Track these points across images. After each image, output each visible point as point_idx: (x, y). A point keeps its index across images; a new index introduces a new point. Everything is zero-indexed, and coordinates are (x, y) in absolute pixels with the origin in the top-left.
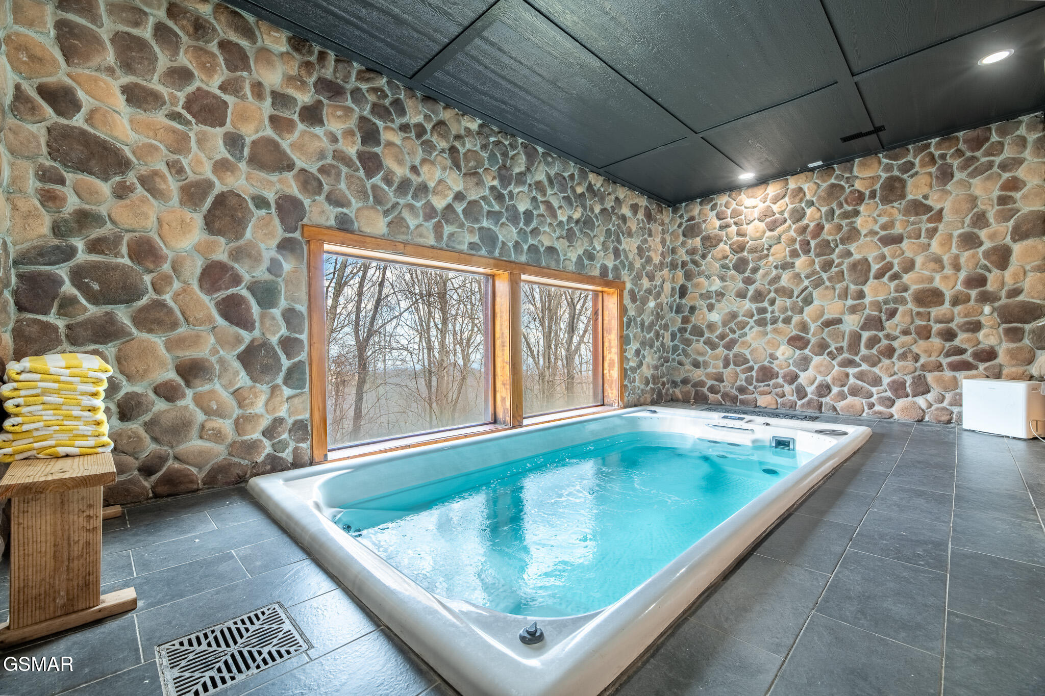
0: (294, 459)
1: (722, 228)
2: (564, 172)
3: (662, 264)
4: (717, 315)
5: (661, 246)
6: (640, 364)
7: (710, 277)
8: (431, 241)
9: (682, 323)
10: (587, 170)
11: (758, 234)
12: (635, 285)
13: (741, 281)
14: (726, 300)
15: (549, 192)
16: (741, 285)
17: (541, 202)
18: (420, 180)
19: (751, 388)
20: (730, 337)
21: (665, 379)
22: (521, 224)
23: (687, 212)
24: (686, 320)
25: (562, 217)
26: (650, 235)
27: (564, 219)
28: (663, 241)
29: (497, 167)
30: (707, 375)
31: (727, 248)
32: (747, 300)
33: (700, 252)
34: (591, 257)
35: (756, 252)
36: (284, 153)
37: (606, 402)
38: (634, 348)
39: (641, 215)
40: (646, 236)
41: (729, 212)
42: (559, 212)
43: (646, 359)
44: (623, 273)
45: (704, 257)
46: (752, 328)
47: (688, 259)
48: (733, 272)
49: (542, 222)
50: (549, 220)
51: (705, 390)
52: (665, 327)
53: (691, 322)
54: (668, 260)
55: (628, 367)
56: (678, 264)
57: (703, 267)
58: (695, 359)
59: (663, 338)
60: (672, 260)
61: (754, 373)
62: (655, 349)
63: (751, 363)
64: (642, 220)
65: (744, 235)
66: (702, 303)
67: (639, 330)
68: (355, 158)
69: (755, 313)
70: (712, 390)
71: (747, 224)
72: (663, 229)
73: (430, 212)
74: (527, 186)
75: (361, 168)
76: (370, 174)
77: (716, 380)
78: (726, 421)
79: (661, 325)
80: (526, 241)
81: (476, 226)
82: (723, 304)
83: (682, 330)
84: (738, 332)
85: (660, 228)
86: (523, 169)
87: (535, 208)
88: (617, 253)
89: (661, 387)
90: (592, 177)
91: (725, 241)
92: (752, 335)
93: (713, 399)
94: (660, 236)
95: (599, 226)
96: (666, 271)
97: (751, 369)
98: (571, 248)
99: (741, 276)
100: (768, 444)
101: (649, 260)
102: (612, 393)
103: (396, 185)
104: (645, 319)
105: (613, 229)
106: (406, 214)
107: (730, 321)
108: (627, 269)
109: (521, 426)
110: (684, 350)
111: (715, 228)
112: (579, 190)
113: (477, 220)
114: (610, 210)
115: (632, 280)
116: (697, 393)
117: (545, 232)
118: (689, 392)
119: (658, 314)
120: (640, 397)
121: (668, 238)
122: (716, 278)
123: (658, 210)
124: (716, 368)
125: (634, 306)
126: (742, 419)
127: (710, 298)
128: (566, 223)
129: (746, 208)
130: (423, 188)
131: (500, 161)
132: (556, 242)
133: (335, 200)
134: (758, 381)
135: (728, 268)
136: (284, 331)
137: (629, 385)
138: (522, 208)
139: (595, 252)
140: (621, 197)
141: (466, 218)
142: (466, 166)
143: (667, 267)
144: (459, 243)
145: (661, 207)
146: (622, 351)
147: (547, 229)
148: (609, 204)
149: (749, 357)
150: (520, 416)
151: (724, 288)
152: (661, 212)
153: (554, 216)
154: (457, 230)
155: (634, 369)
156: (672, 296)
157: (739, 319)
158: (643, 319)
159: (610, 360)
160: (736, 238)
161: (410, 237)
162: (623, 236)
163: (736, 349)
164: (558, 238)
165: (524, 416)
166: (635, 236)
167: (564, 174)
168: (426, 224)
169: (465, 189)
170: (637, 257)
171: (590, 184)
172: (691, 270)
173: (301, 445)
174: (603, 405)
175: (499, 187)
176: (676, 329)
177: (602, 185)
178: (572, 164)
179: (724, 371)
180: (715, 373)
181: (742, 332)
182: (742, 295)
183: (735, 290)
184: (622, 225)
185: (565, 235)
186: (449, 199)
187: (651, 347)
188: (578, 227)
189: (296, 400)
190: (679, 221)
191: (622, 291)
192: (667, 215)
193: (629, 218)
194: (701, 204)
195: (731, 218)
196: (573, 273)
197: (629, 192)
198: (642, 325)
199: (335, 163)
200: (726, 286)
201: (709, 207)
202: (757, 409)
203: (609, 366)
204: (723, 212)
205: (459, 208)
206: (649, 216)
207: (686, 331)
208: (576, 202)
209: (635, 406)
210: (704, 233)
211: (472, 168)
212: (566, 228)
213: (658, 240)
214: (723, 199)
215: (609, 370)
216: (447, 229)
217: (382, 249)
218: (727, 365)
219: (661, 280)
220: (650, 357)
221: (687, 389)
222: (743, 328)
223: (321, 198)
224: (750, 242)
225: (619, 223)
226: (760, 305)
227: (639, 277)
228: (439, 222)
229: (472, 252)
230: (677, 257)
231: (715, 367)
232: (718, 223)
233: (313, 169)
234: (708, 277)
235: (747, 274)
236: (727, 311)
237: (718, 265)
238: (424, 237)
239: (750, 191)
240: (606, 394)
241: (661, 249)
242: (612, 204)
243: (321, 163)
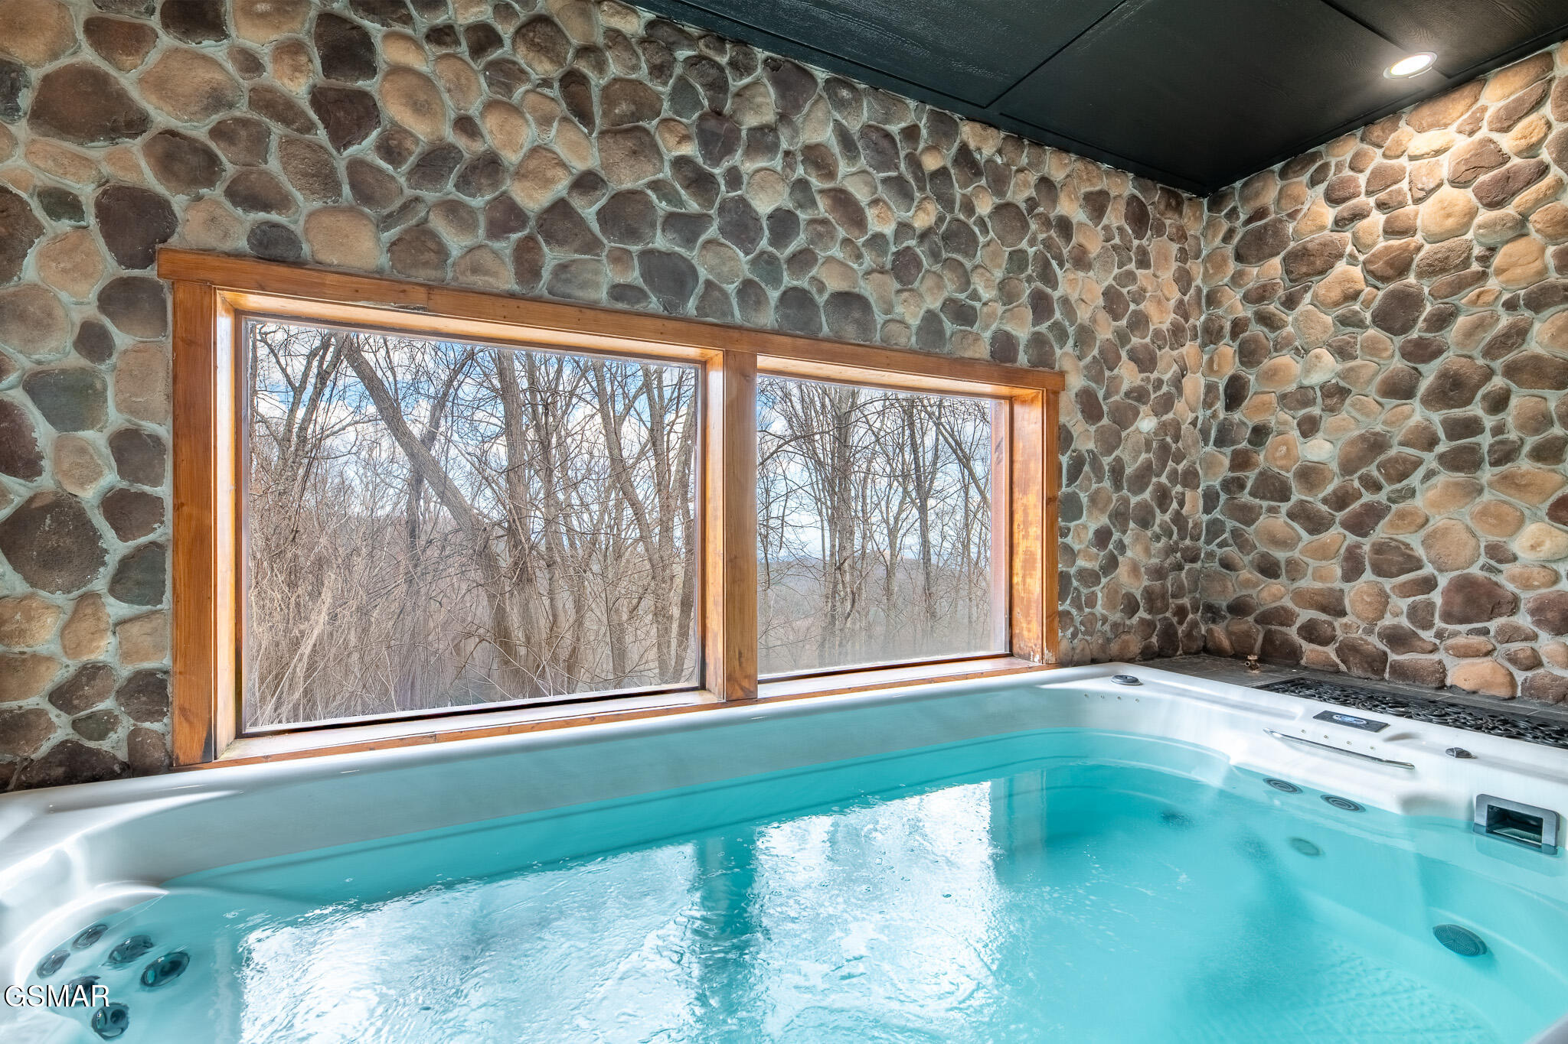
0: (130, 755)
1: (1340, 223)
2: (887, 121)
3: (1177, 332)
4: (1328, 445)
5: (1175, 288)
6: (1112, 564)
7: (1307, 352)
8: (507, 280)
9: (1232, 468)
10: (956, 116)
11: (1450, 223)
12: (1098, 378)
13: (1398, 355)
14: (1353, 405)
15: (843, 168)
16: (1398, 364)
17: (821, 191)
18: (479, 147)
19: (1428, 635)
20: (1363, 500)
21: (1186, 601)
22: (764, 243)
23: (1245, 200)
24: (1241, 461)
25: (877, 223)
26: (1143, 263)
27: (889, 229)
28: (1184, 279)
29: (696, 115)
30: (1300, 597)
31: (1357, 272)
32: (1416, 403)
33: (1281, 292)
34: (964, 314)
35: (1443, 270)
36: (121, 97)
37: (1016, 649)
38: (1093, 527)
39: (1115, 217)
40: (1132, 266)
41: (1362, 179)
42: (871, 214)
43: (1129, 553)
44: (1058, 352)
45: (1290, 302)
46: (1430, 474)
47: (1249, 314)
48: (1372, 332)
49: (820, 236)
50: (842, 232)
51: (1293, 632)
52: (1190, 478)
53: (1256, 465)
54: (1199, 320)
55: (1072, 571)
56: (1222, 328)
57: (1290, 329)
58: (1265, 556)
59: (1181, 504)
60: (1209, 320)
61: (1437, 597)
62: (1156, 528)
63: (1428, 569)
64: (1120, 229)
65: (1408, 231)
66: (1284, 416)
67: (1107, 484)
68: (305, 104)
69: (1441, 434)
70: (1311, 632)
71: (1417, 201)
72: (1182, 250)
73: (506, 217)
74: (780, 155)
75: (320, 125)
76: (342, 137)
77: (1324, 609)
78: (1326, 728)
79: (1173, 476)
80: (776, 281)
81: (635, 248)
82: (1344, 415)
83: (1233, 485)
84: (1388, 488)
85: (1175, 247)
86: (769, 117)
87: (801, 206)
88: (1041, 306)
89: (1175, 620)
90: (969, 132)
91: (1351, 256)
92: (1430, 494)
93: (1313, 655)
94: (1174, 265)
95: (988, 244)
96: (1190, 349)
97: (1429, 584)
98: (906, 295)
99: (1399, 340)
100: (1462, 816)
101: (1139, 322)
102: (1031, 631)
103: (412, 160)
104: (1126, 458)
105: (1031, 251)
106: (439, 224)
107: (1364, 459)
108: (1071, 342)
109: (750, 699)
110: (1235, 533)
111: (1322, 228)
112: (931, 163)
113: (633, 234)
114: (1023, 206)
115: (1086, 367)
116: (1269, 638)
117: (830, 259)
118: (1248, 634)
119: (1164, 448)
120: (1108, 640)
121: (1196, 268)
122: (1324, 352)
123: (1168, 206)
124: (1321, 578)
125: (1093, 429)
126: (1378, 727)
127: (1311, 402)
128: (891, 239)
129: (1412, 158)
130: (490, 165)
131: (706, 103)
132: (862, 283)
133: (245, 196)
134: (1448, 617)
135: (1360, 324)
136: (110, 478)
137: (1074, 612)
138: (764, 205)
139: (977, 305)
140: (1058, 175)
141: (603, 230)
142: (605, 114)
143: (1195, 337)
144: (584, 285)
145: (1177, 197)
146: (1054, 533)
147: (836, 252)
148: (1020, 193)
149: (1420, 552)
150: (747, 677)
151: (1344, 375)
152: (1178, 209)
153: (857, 220)
154: (577, 256)
155: (1090, 578)
156: (1208, 404)
157: (1393, 452)
158: (1118, 460)
159: (1025, 552)
160: (1382, 244)
161: (450, 275)
162: (1061, 265)
163: (1381, 532)
164: (868, 273)
165: (761, 677)
166: (1097, 265)
167: (888, 127)
168: (497, 245)
169: (605, 166)
170: (1103, 317)
171: (964, 149)
172: (1254, 340)
173: (147, 725)
174: (1011, 655)
175: (700, 160)
176: (1216, 483)
177: (1000, 152)
178: (912, 104)
179: (1346, 586)
180: (1320, 592)
181: (1398, 486)
182: (1399, 389)
183: (1379, 378)
184: (1059, 241)
185: (889, 266)
186: (561, 187)
187: (1145, 523)
188: (925, 247)
189: (135, 629)
190: (1225, 226)
191: (1056, 393)
192: (1195, 218)
193: (1080, 224)
194: (1283, 174)
195: (1369, 193)
196: (912, 352)
197: (1079, 165)
198: (1117, 471)
199: (254, 116)
200: (1351, 369)
201: (1305, 178)
202: (1445, 695)
203: (1024, 568)
204: (1344, 183)
205: (589, 210)
206: (1139, 218)
207: (1242, 487)
208: (922, 189)
209: (1094, 661)
210: (1292, 244)
211: (623, 118)
212: (894, 249)
213: (1168, 274)
214: (1347, 148)
215: (1024, 577)
216: (551, 257)
217: (368, 299)
218: (1352, 570)
219: (1175, 367)
220: (1139, 548)
221: (1244, 627)
222: (1404, 476)
223: (217, 192)
224: (1427, 247)
225: (1050, 238)
226: (1457, 413)
227: (1109, 360)
228: (530, 238)
229: (620, 306)
230: (1220, 312)
231: (1318, 576)
232: (1329, 214)
233: (199, 130)
234: (1301, 352)
235: (1415, 334)
236: (1356, 433)
237: (1329, 320)
238: (487, 273)
239: (1426, 113)
240: (1016, 631)
241: (1176, 295)
242: (1031, 192)
243: (215, 118)
